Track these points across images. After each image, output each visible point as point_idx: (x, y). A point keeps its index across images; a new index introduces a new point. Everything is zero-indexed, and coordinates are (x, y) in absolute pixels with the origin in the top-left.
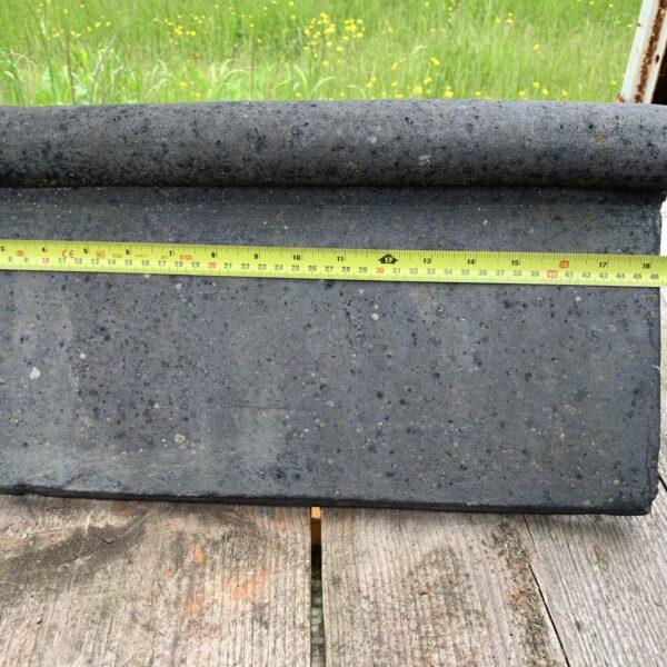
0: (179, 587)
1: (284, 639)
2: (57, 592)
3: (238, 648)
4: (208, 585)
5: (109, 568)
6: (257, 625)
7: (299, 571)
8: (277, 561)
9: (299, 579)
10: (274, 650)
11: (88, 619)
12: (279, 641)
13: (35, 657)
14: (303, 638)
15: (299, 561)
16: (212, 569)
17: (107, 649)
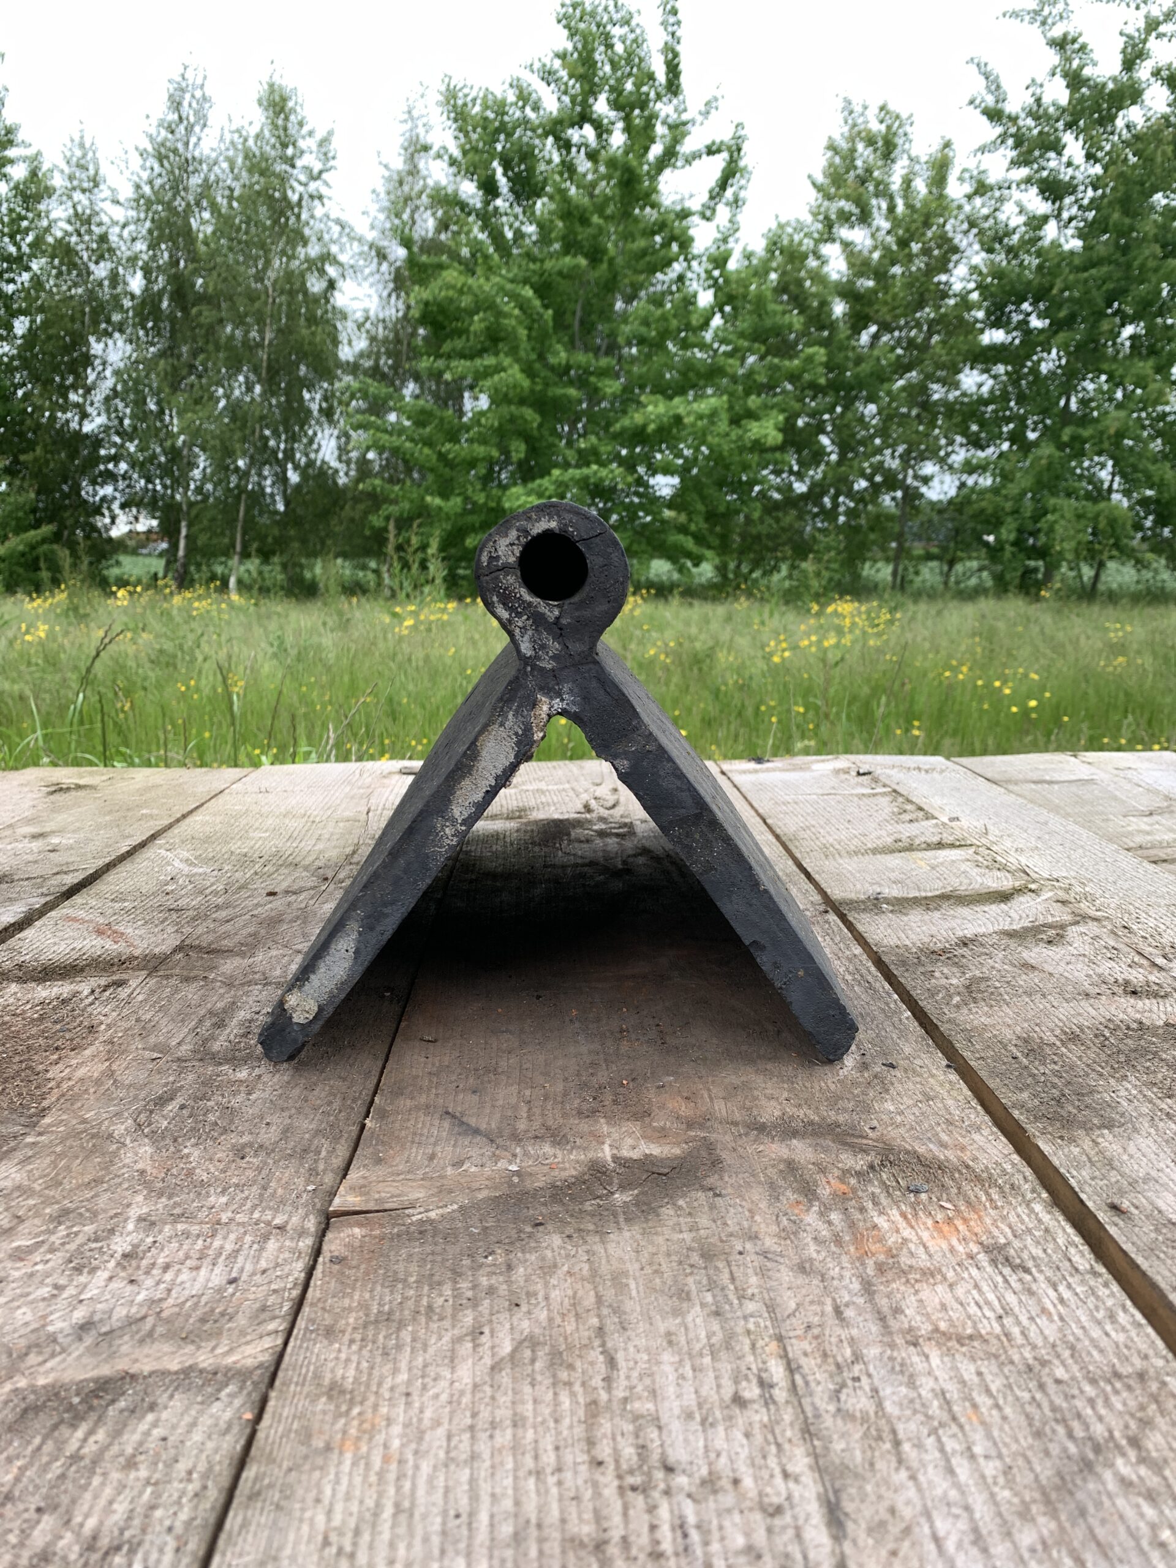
0: (830, 1223)
1: (1069, 1286)
2: (602, 1234)
3: (991, 1297)
4: (881, 1221)
5: (681, 1202)
6: (1007, 1271)
7: (1038, 1207)
8: (987, 1194)
9: (1046, 1218)
10: (1062, 1300)
11: (680, 1263)
12: (1062, 1288)
13: (605, 1311)
14: (1106, 1285)
15: (1029, 1196)
16: (876, 1203)
17: (741, 1298)
